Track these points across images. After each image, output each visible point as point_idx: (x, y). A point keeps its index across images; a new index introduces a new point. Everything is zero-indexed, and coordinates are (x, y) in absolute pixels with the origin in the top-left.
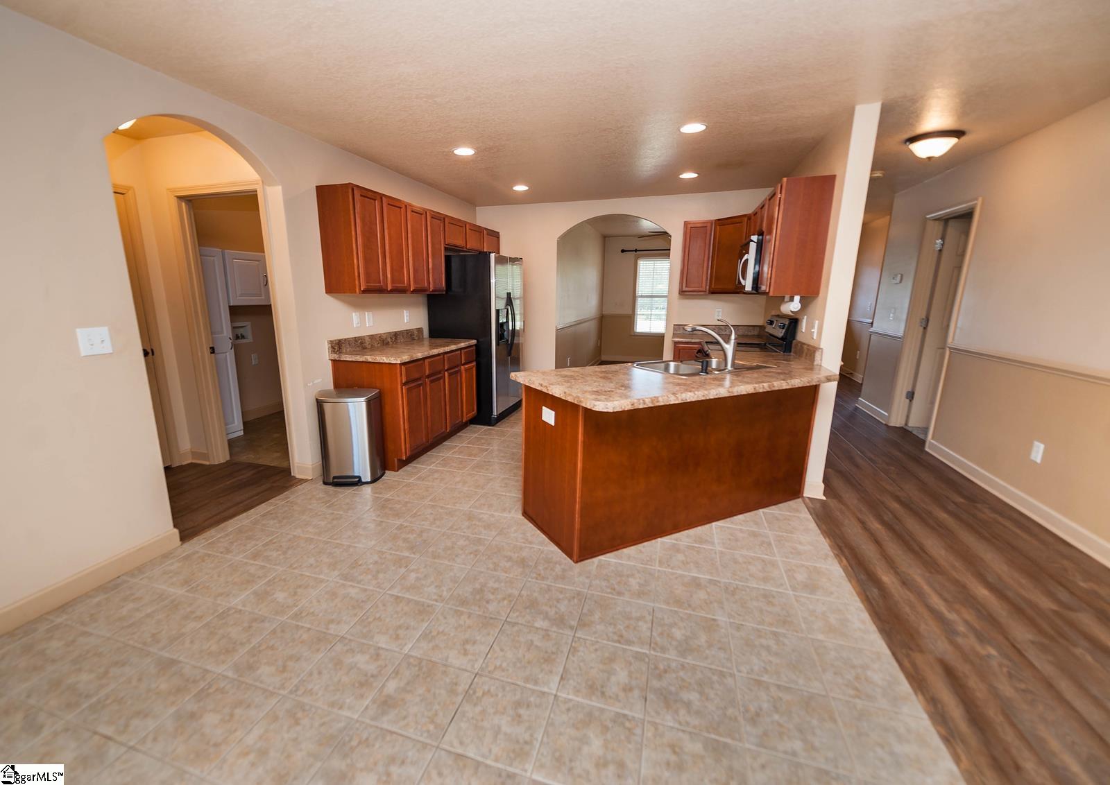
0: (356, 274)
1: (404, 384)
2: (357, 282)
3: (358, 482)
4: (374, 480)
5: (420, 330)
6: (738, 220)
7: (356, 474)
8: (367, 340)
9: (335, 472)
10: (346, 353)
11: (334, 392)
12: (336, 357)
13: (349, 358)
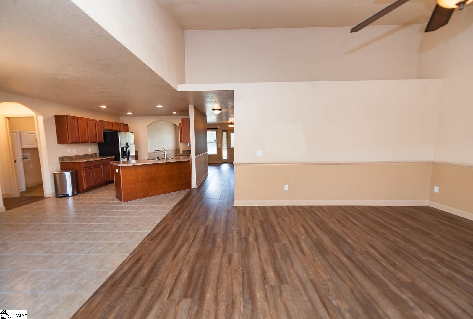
0: (68, 138)
1: (84, 168)
2: (68, 141)
3: (68, 196)
4: (74, 195)
5: (96, 154)
7: (68, 194)
8: (74, 157)
9: (60, 193)
10: (65, 160)
11: (61, 171)
12: (61, 161)
13: (65, 162)
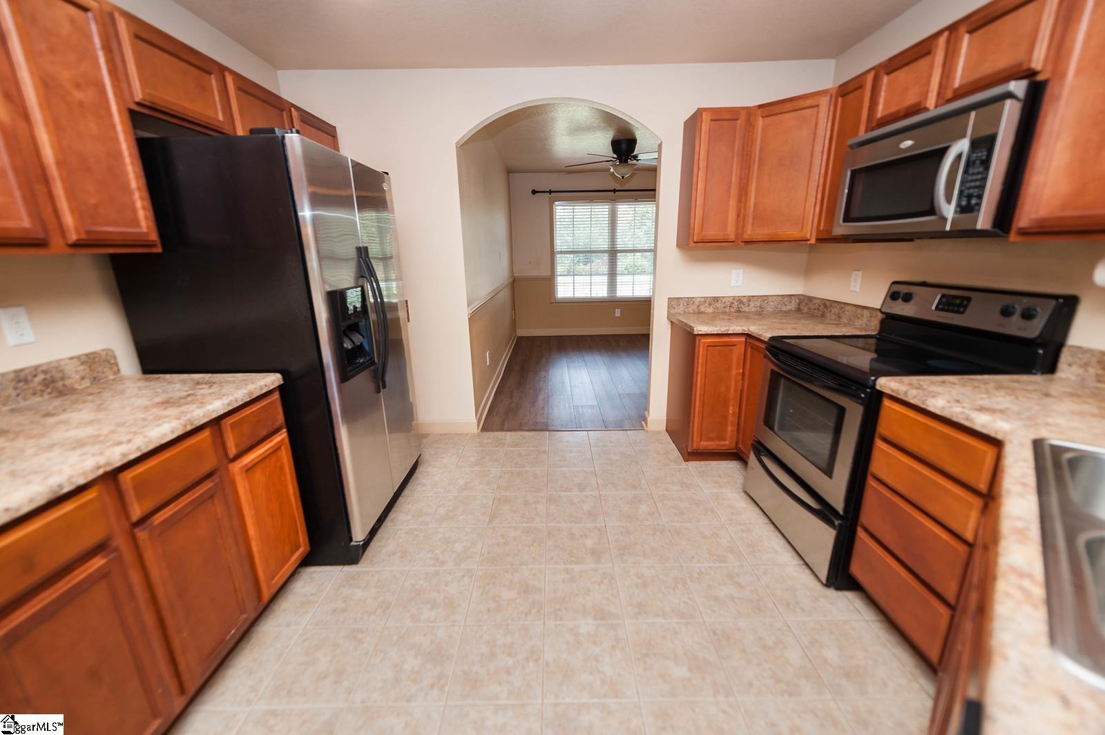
5: (112, 355)
6: (809, 102)
